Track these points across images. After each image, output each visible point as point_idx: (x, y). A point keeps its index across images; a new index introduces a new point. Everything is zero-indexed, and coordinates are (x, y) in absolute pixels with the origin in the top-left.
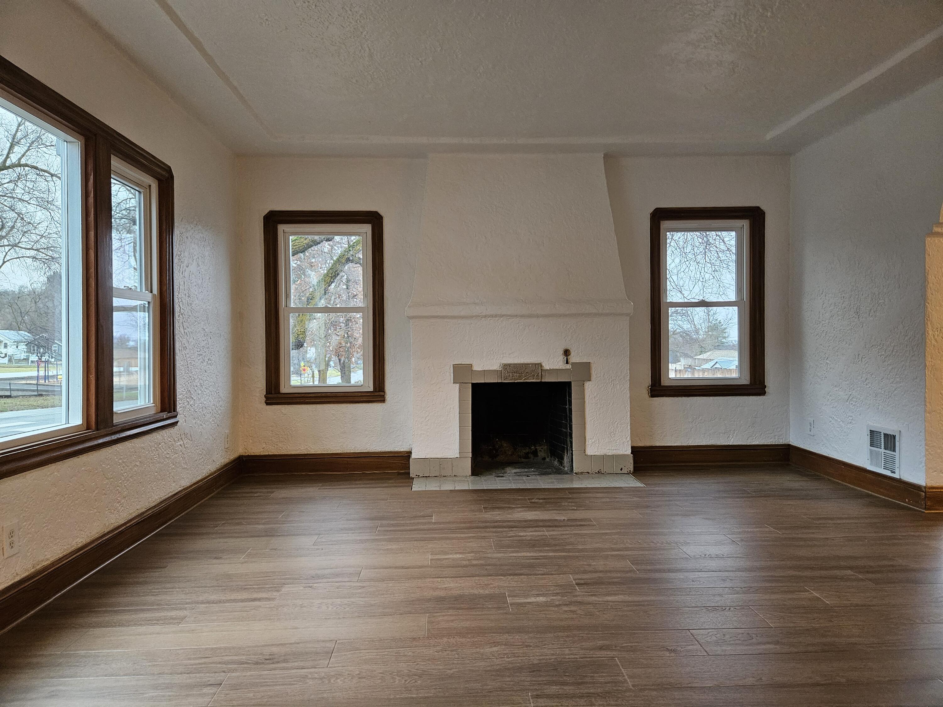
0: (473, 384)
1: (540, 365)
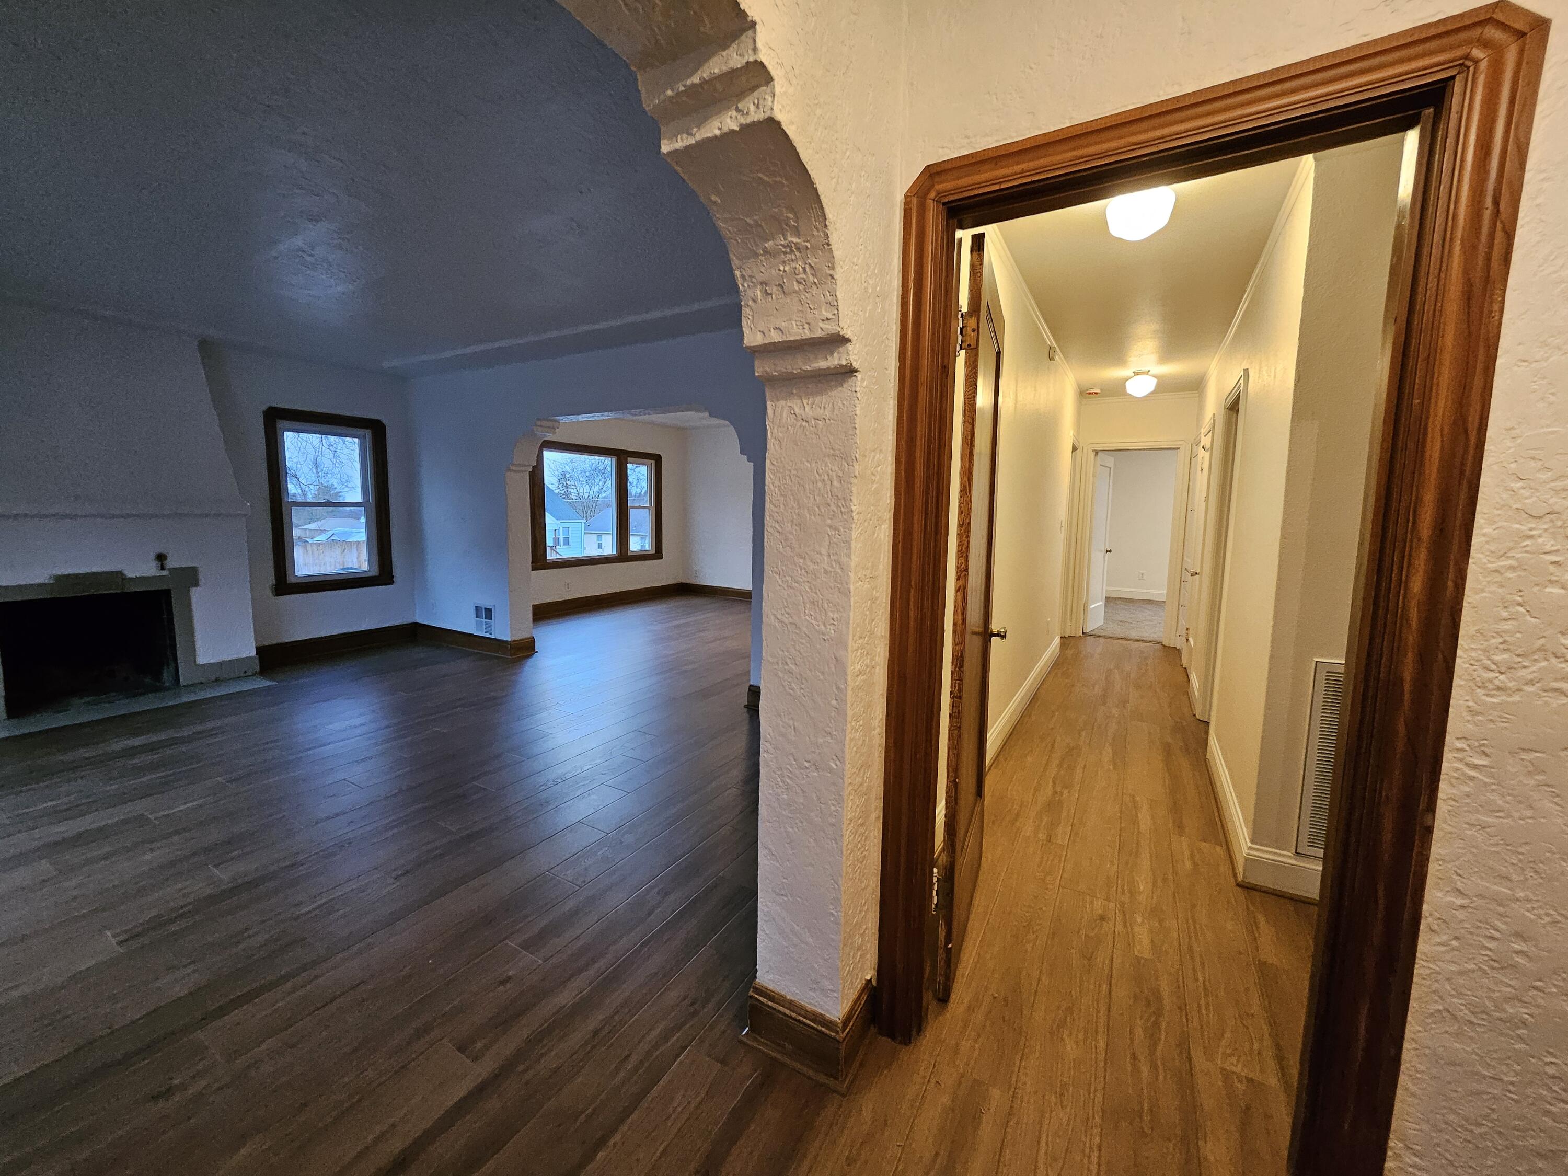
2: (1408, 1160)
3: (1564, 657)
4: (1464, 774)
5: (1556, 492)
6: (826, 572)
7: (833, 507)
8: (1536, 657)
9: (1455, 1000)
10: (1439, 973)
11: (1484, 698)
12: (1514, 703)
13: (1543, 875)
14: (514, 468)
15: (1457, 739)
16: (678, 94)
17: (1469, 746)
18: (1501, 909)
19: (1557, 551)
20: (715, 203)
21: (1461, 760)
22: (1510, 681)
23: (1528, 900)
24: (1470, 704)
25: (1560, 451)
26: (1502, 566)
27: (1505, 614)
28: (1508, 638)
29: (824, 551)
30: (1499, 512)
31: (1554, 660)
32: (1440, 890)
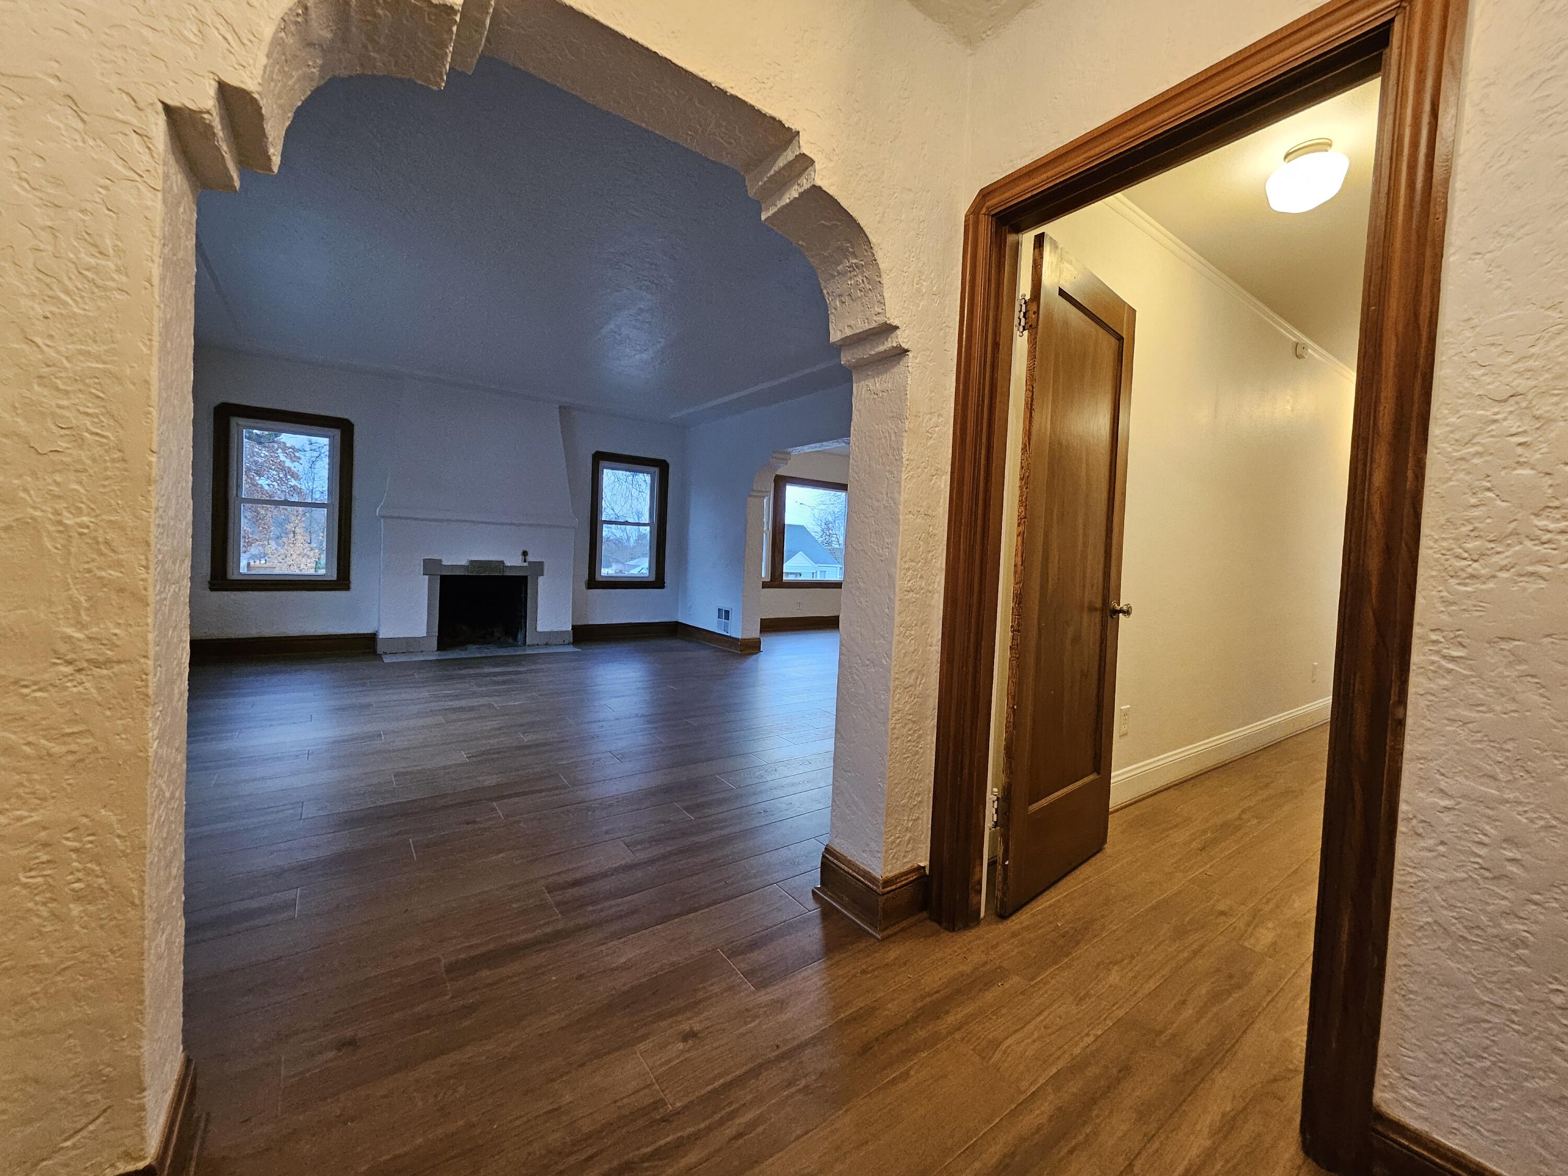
0: (442, 576)
1: (502, 562)
2: (1403, 1092)
3: (1539, 539)
4: (1440, 667)
5: (1520, 374)
6: (885, 507)
7: (891, 457)
8: (1509, 542)
9: (1445, 912)
10: (1426, 881)
11: (1457, 587)
12: (1488, 591)
13: (1534, 774)
14: (756, 494)
15: (1432, 630)
16: (765, 183)
17: (1443, 637)
18: (1490, 812)
19: (1525, 432)
20: (802, 246)
21: (1437, 652)
22: (1484, 568)
23: (1519, 803)
24: (1444, 594)
25: (1521, 333)
26: (1469, 453)
27: (1473, 501)
28: (1477, 525)
29: (884, 492)
30: (1461, 401)
31: (1529, 544)
32: (1423, 791)
